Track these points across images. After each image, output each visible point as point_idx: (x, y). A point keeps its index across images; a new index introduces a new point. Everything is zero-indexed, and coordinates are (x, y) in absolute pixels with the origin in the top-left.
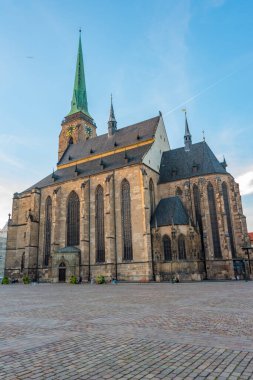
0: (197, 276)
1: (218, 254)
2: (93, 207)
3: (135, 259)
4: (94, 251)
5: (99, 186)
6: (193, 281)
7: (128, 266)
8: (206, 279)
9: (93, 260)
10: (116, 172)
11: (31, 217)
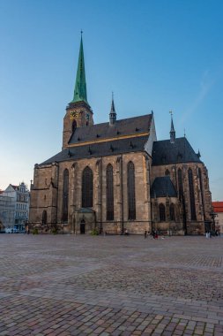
0: (182, 232)
1: (194, 217)
2: (104, 180)
3: (137, 219)
4: (105, 212)
5: (110, 164)
6: (179, 235)
7: (133, 224)
8: (186, 234)
9: (104, 219)
10: (124, 156)
11: (52, 184)
